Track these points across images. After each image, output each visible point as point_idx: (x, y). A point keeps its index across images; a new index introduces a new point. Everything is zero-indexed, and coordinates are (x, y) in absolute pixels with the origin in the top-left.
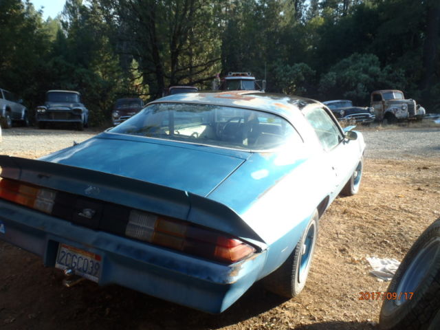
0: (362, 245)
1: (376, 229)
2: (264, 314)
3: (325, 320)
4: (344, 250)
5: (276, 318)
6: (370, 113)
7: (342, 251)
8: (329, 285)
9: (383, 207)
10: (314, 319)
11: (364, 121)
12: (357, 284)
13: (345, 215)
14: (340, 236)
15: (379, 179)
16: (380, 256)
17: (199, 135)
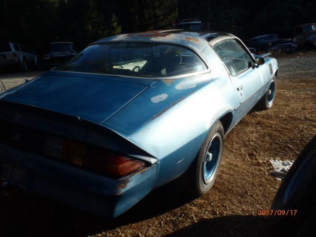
0: (269, 150)
1: (282, 136)
2: (175, 210)
3: (225, 215)
4: (253, 154)
5: (184, 213)
6: (293, 43)
7: (251, 155)
8: (234, 184)
9: (291, 118)
10: (216, 214)
11: (288, 49)
12: (258, 183)
13: (258, 126)
14: (252, 143)
15: (292, 95)
16: (282, 159)
17: (141, 68)
